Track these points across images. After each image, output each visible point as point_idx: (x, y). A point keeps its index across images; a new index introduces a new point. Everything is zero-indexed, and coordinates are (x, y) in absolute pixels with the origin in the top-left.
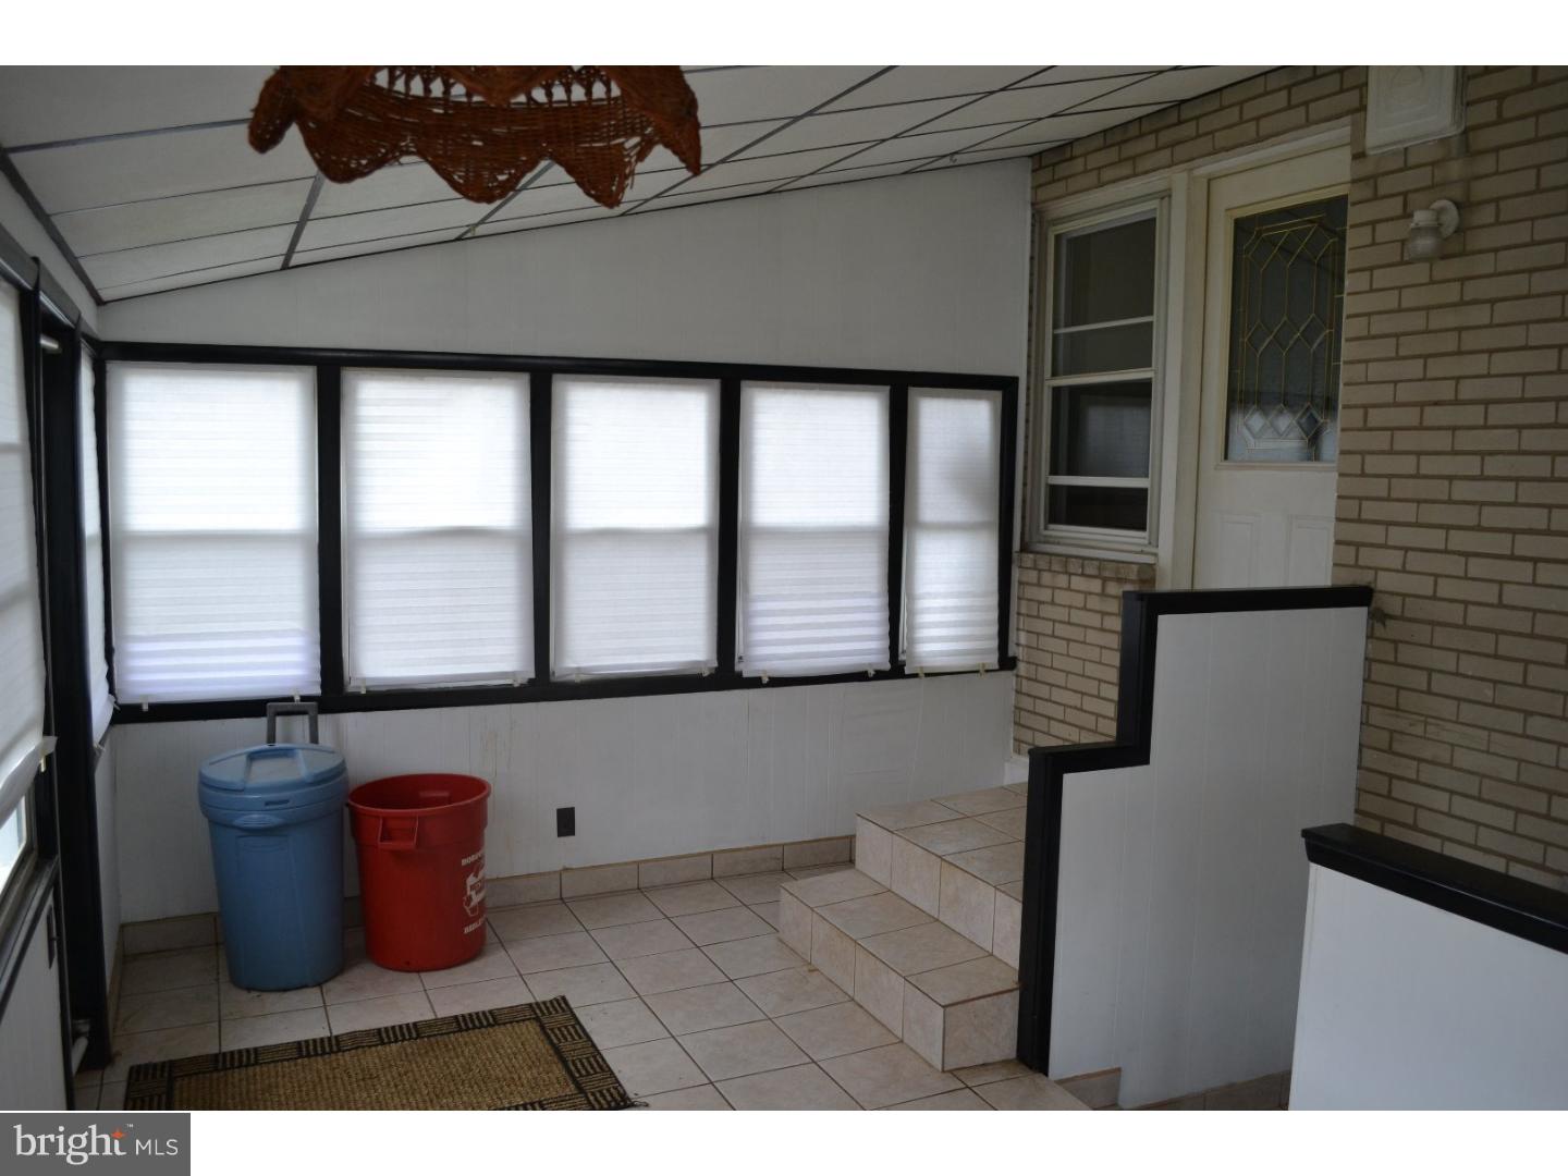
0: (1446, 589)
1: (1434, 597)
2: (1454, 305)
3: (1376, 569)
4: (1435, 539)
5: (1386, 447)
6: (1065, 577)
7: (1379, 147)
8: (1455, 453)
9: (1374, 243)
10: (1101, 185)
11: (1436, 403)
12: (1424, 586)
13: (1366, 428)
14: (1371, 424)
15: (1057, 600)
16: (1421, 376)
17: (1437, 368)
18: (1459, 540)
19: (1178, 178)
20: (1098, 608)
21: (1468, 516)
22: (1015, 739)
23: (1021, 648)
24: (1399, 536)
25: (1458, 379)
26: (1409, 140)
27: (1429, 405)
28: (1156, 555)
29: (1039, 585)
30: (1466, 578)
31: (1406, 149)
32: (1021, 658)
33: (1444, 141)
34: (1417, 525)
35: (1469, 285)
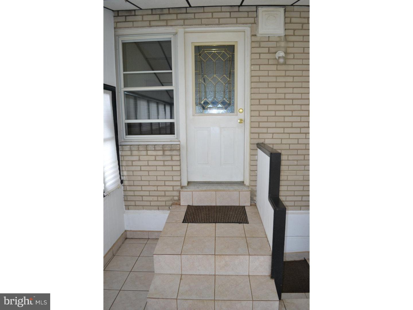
0: (284, 141)
1: (281, 144)
2: (284, 76)
3: (265, 139)
4: (281, 130)
5: (266, 109)
6: (146, 152)
7: (262, 34)
8: (285, 110)
9: (260, 59)
10: (150, 26)
11: (279, 99)
12: (279, 141)
13: (259, 105)
14: (261, 103)
15: (141, 159)
16: (275, 92)
17: (279, 91)
18: (287, 130)
19: (181, 30)
20: (162, 159)
21: (289, 125)
22: (125, 206)
23: (125, 177)
24: (270, 130)
25: (285, 93)
26: (271, 34)
27: (278, 99)
28: (180, 141)
29: (131, 155)
30: (289, 139)
31: (269, 36)
32: (125, 180)
33: (279, 37)
34: (276, 127)
35: (287, 72)
